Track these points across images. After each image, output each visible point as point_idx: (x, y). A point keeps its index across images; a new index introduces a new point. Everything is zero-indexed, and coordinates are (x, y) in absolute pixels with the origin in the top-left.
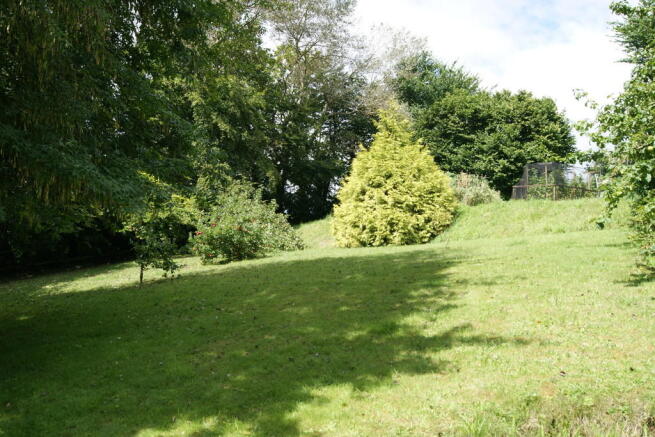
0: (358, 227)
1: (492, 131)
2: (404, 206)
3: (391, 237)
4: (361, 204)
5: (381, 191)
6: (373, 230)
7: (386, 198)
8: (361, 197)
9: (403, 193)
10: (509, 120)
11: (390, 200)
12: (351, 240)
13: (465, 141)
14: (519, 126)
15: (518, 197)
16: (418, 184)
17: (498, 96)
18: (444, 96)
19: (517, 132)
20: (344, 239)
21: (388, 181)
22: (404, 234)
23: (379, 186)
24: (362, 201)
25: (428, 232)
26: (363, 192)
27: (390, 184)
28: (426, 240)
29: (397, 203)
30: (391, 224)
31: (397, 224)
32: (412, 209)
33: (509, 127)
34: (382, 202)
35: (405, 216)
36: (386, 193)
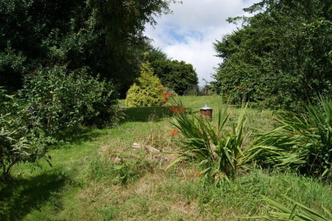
0: (137, 101)
1: (171, 74)
2: (152, 95)
5: (145, 90)
6: (142, 102)
9: (152, 91)
10: (178, 71)
11: (148, 93)
13: (162, 76)
14: (181, 73)
15: (185, 95)
16: (156, 89)
17: (174, 62)
18: (155, 60)
19: (180, 75)
23: (144, 88)
24: (138, 93)
26: (138, 90)
27: (148, 88)
29: (150, 94)
30: (148, 101)
31: (150, 101)
32: (154, 96)
33: (178, 73)
34: (145, 94)
35: (152, 99)
36: (147, 91)
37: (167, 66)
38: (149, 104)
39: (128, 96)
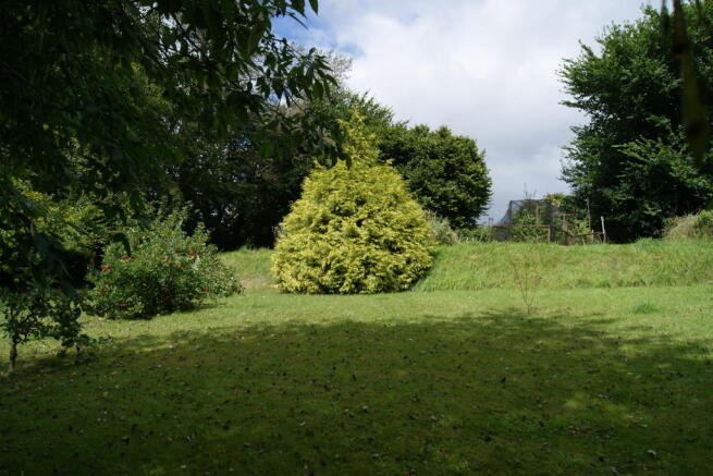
0: (319, 265)
2: (382, 241)
3: (366, 282)
4: (321, 236)
5: (353, 219)
6: (340, 271)
7: (359, 230)
8: (322, 227)
9: (380, 225)
10: (434, 156)
11: (363, 233)
12: (306, 283)
14: (444, 163)
16: (396, 215)
17: (417, 131)
19: (441, 169)
20: (294, 281)
21: (360, 208)
22: (383, 278)
23: (348, 213)
24: (323, 232)
25: (409, 277)
26: (325, 221)
27: (362, 212)
28: (406, 286)
29: (373, 238)
30: (366, 264)
31: (374, 265)
32: (391, 247)
33: (433, 163)
34: (353, 234)
35: (384, 256)
36: (359, 223)
37: (400, 144)
38: (371, 277)
39: (282, 242)
